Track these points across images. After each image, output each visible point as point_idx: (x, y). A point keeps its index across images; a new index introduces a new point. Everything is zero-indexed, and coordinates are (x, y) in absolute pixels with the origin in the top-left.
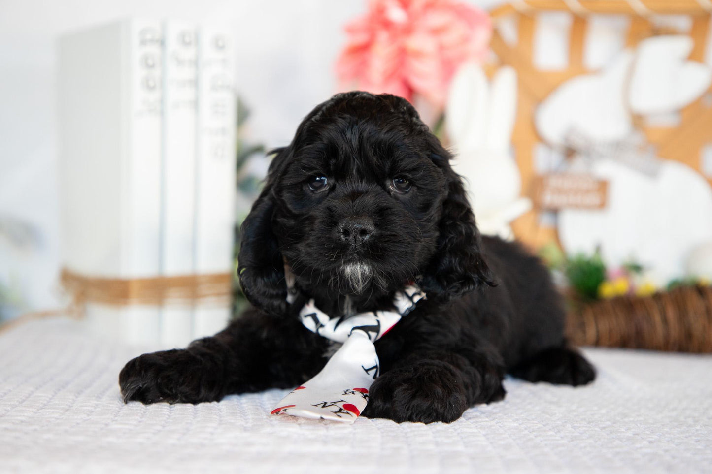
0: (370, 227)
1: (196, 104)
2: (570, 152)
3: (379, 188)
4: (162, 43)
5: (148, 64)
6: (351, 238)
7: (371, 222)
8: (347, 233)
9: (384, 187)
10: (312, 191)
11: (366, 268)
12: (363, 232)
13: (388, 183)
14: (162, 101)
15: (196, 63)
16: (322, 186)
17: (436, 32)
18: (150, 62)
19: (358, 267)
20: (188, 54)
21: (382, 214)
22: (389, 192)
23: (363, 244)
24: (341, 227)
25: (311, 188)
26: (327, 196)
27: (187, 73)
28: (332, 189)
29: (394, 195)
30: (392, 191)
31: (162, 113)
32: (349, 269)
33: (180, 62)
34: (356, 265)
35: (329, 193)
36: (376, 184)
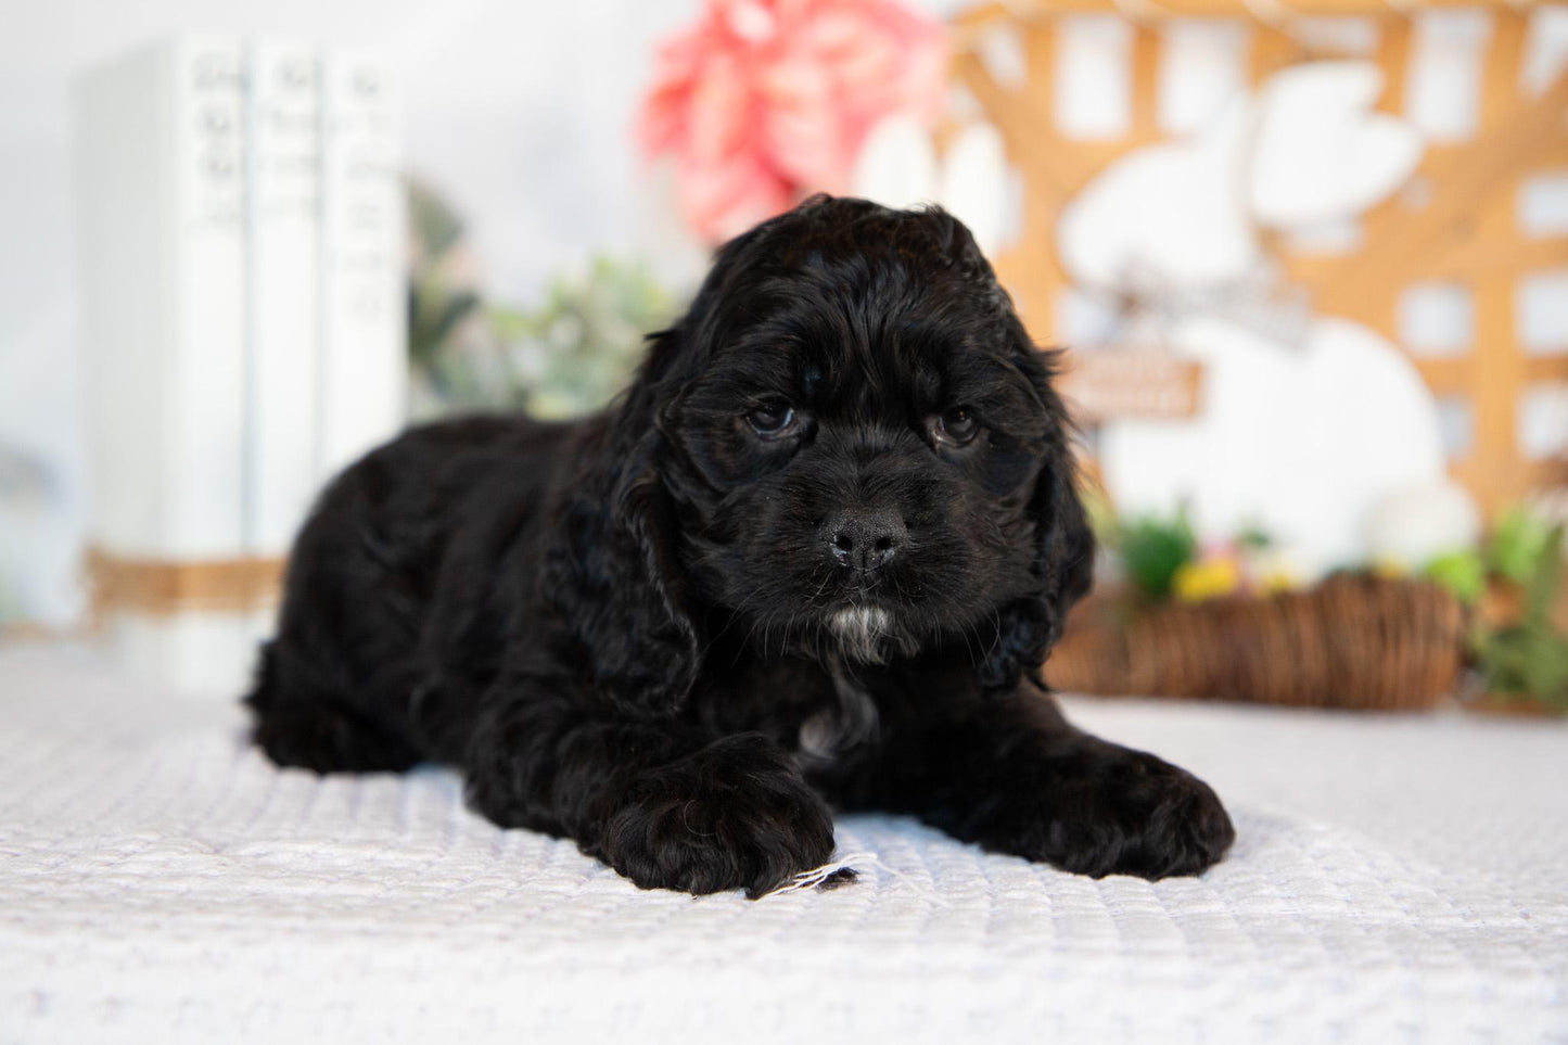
0: (898, 530)
1: (317, 208)
3: (912, 437)
4: (244, 82)
5: (214, 125)
6: (855, 553)
7: (900, 519)
8: (845, 542)
9: (922, 433)
10: (759, 435)
11: (882, 618)
12: (884, 543)
13: (929, 424)
14: (246, 200)
15: (317, 124)
16: (781, 425)
17: (833, 56)
18: (219, 121)
19: (866, 615)
20: (299, 105)
22: (931, 444)
23: (882, 570)
24: (836, 528)
25: (759, 432)
26: (794, 453)
27: (298, 144)
28: (808, 438)
29: (940, 449)
30: (937, 441)
31: (247, 224)
32: (844, 620)
33: (281, 122)
34: (861, 609)
35: (799, 446)
36: (906, 430)
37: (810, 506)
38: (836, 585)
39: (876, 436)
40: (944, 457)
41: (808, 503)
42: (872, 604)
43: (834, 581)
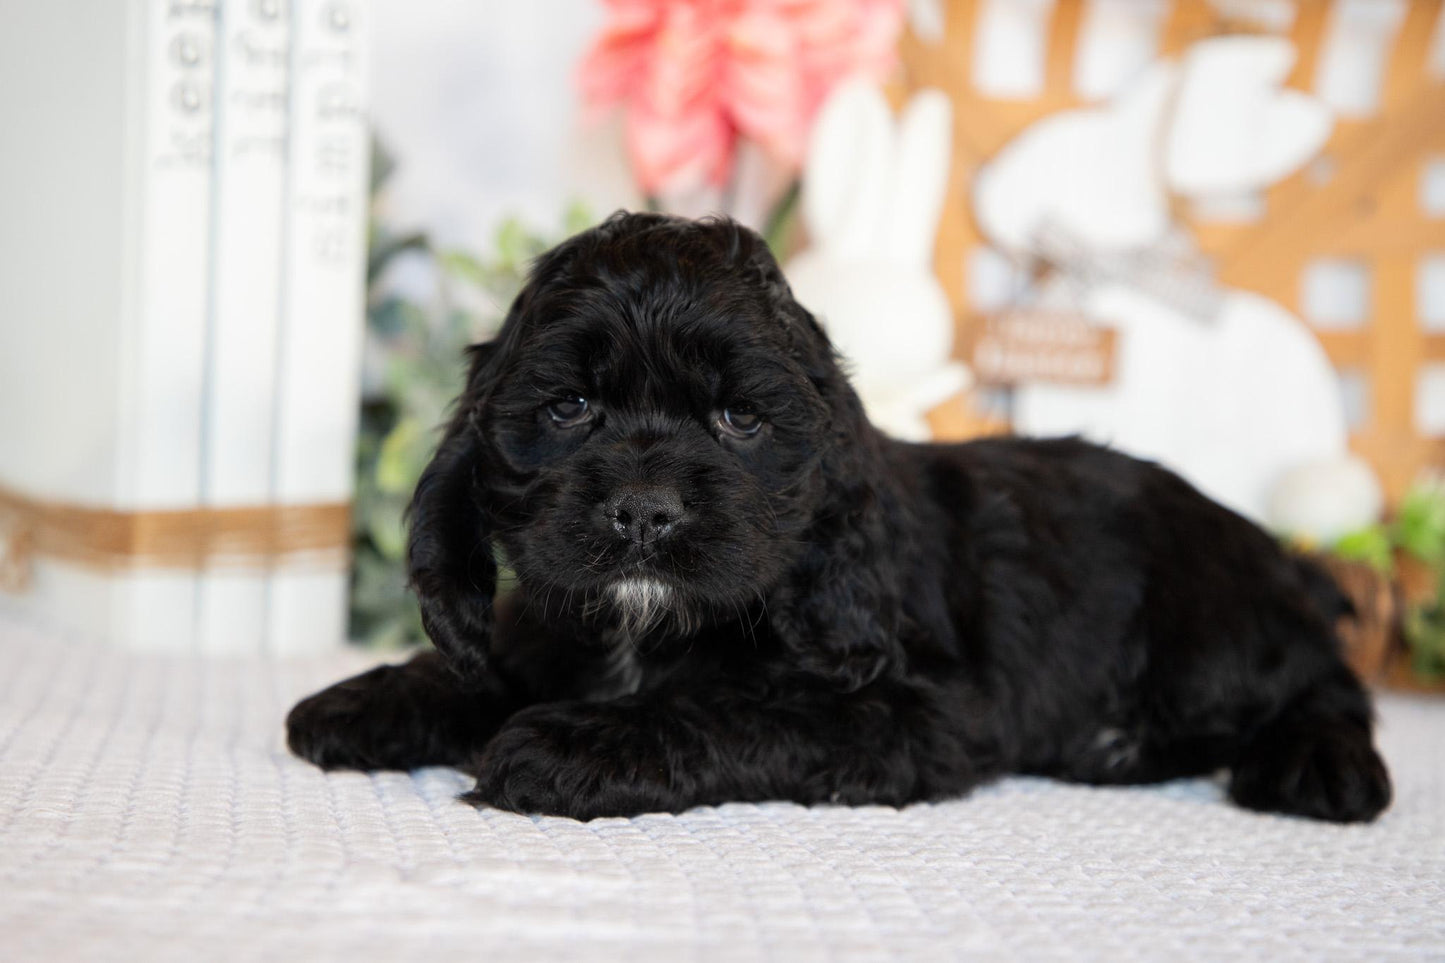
0: (672, 504)
1: (284, 145)
2: (1042, 268)
3: (694, 424)
4: (216, 13)
5: (184, 56)
6: (635, 528)
7: (677, 497)
8: (625, 517)
9: (706, 424)
10: (556, 423)
11: (660, 591)
12: (660, 518)
13: (714, 417)
14: (213, 135)
15: (286, 58)
16: (576, 413)
18: (191, 53)
19: (645, 587)
20: (271, 38)
21: (700, 482)
22: (714, 434)
23: (658, 544)
24: (616, 505)
25: (555, 418)
26: (587, 437)
27: (268, 79)
28: (598, 423)
29: (724, 439)
30: (721, 432)
31: (213, 162)
32: (625, 590)
33: (253, 55)
34: (641, 583)
35: (591, 432)
36: (689, 417)
37: (595, 486)
38: (616, 557)
39: (660, 421)
40: (729, 447)
41: (594, 481)
42: (650, 575)
43: (612, 551)
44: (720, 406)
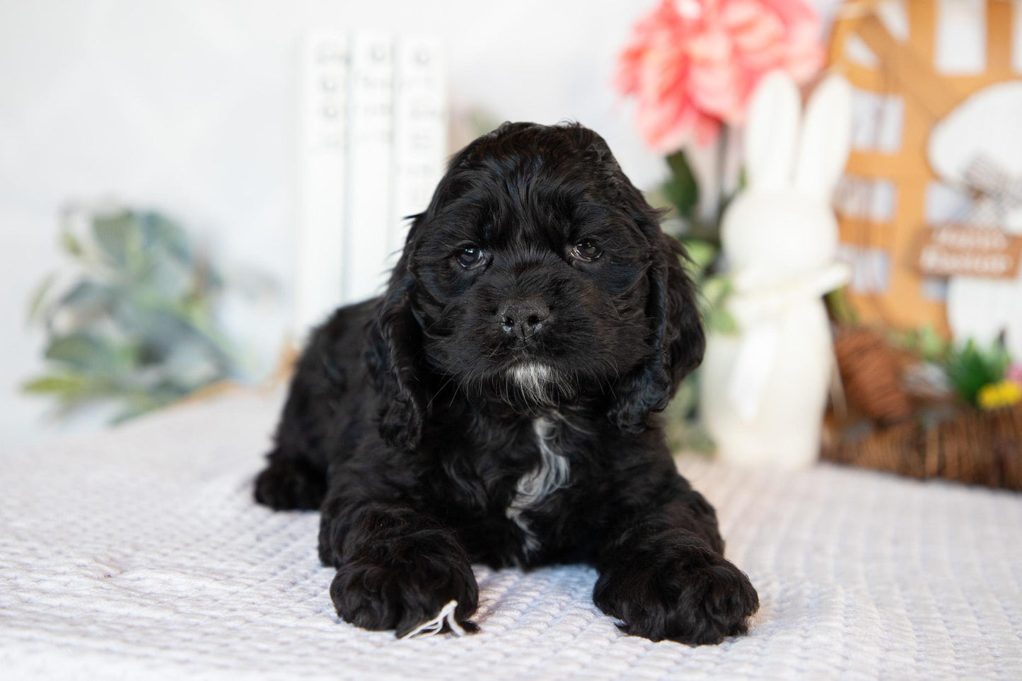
0: (542, 311)
1: (391, 137)
2: (976, 193)
3: (554, 256)
4: (348, 60)
5: (326, 88)
6: (517, 328)
7: (544, 303)
8: (509, 322)
9: (562, 255)
11: (544, 371)
12: (533, 320)
13: (568, 249)
15: (393, 84)
16: (475, 260)
17: (735, 31)
18: (330, 85)
19: (532, 370)
20: (381, 72)
22: (569, 261)
23: (535, 337)
24: (502, 314)
27: (379, 96)
28: (489, 264)
29: (577, 264)
32: (519, 374)
33: (369, 83)
34: (528, 367)
35: (485, 271)
36: (549, 252)
39: (531, 254)
40: (581, 269)
41: (488, 300)
42: (534, 361)
44: (572, 242)
